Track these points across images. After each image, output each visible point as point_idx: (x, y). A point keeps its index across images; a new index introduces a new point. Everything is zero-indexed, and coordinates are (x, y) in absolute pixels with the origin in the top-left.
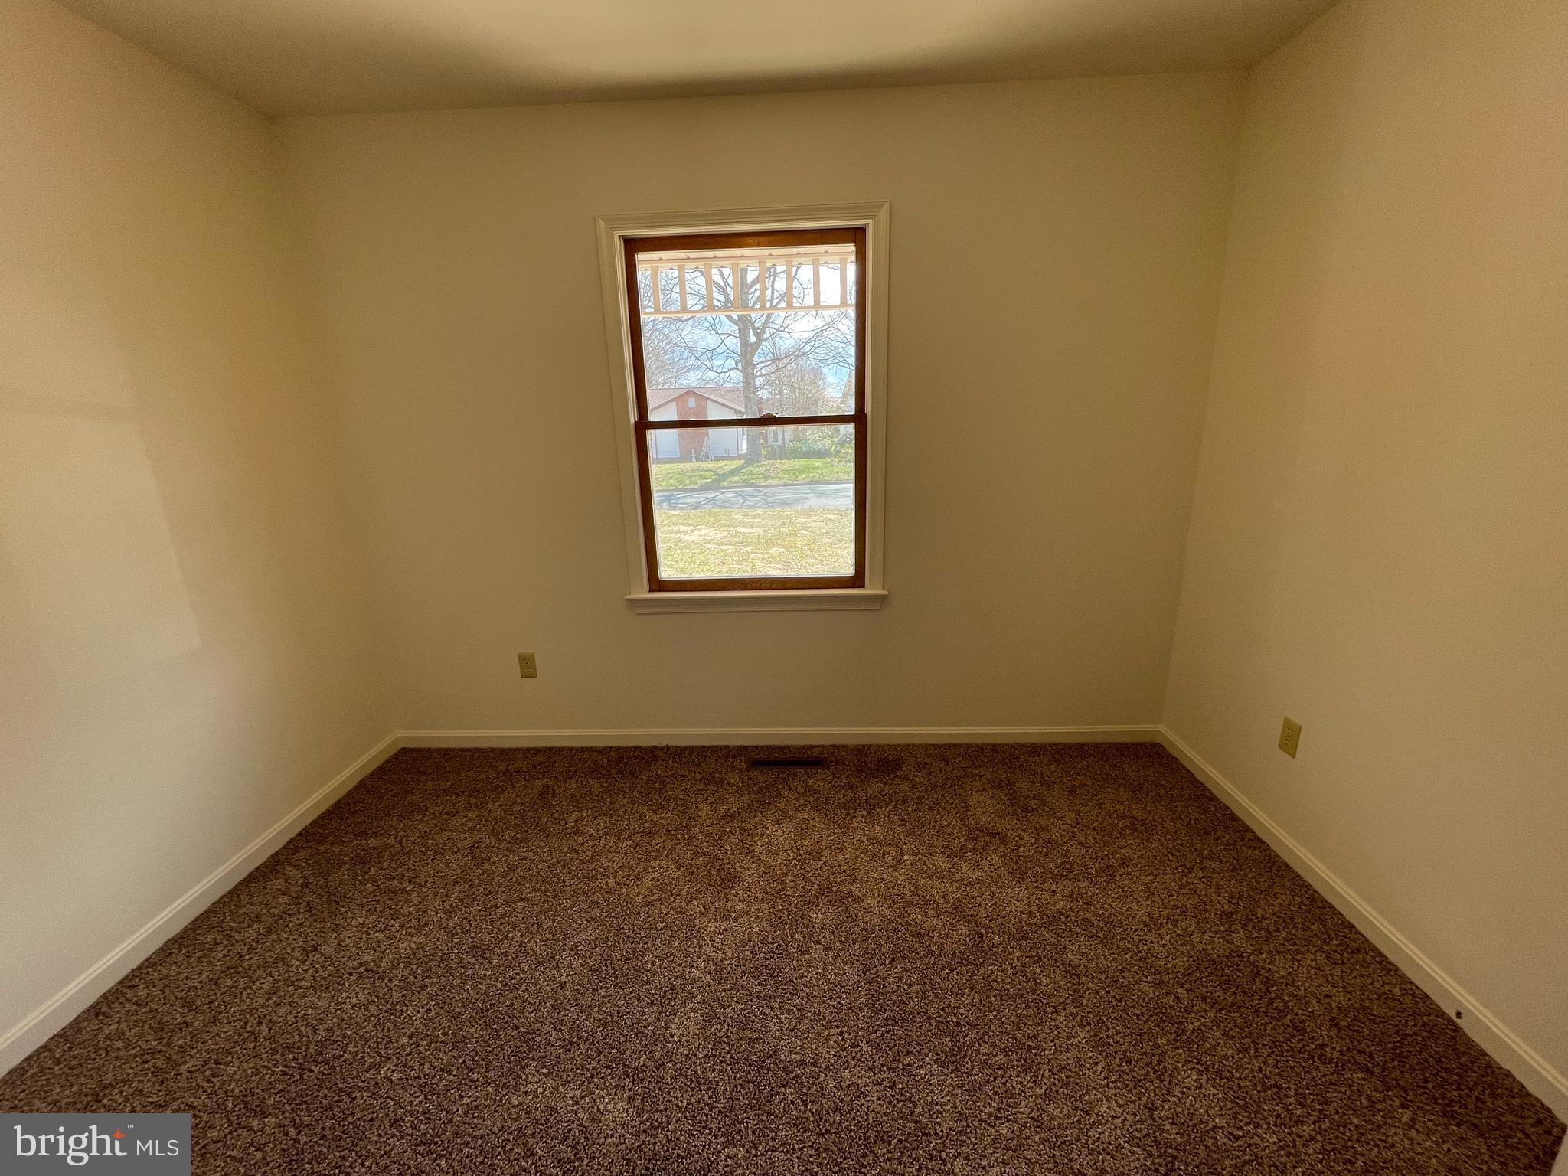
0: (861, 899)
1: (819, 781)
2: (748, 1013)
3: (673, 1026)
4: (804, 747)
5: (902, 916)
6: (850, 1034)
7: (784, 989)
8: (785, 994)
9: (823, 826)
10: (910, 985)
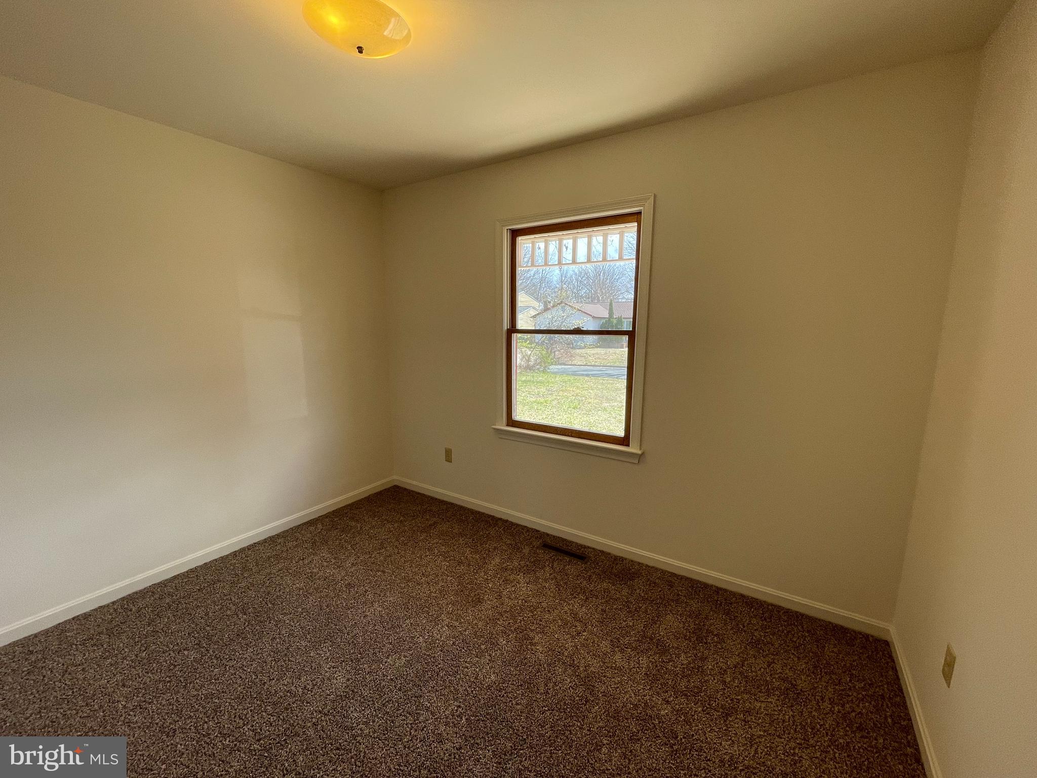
0: (535, 644)
1: (573, 569)
2: (426, 671)
3: (390, 658)
4: (581, 546)
5: (549, 665)
6: (462, 710)
7: (452, 669)
8: (451, 671)
9: (552, 595)
10: (517, 704)
